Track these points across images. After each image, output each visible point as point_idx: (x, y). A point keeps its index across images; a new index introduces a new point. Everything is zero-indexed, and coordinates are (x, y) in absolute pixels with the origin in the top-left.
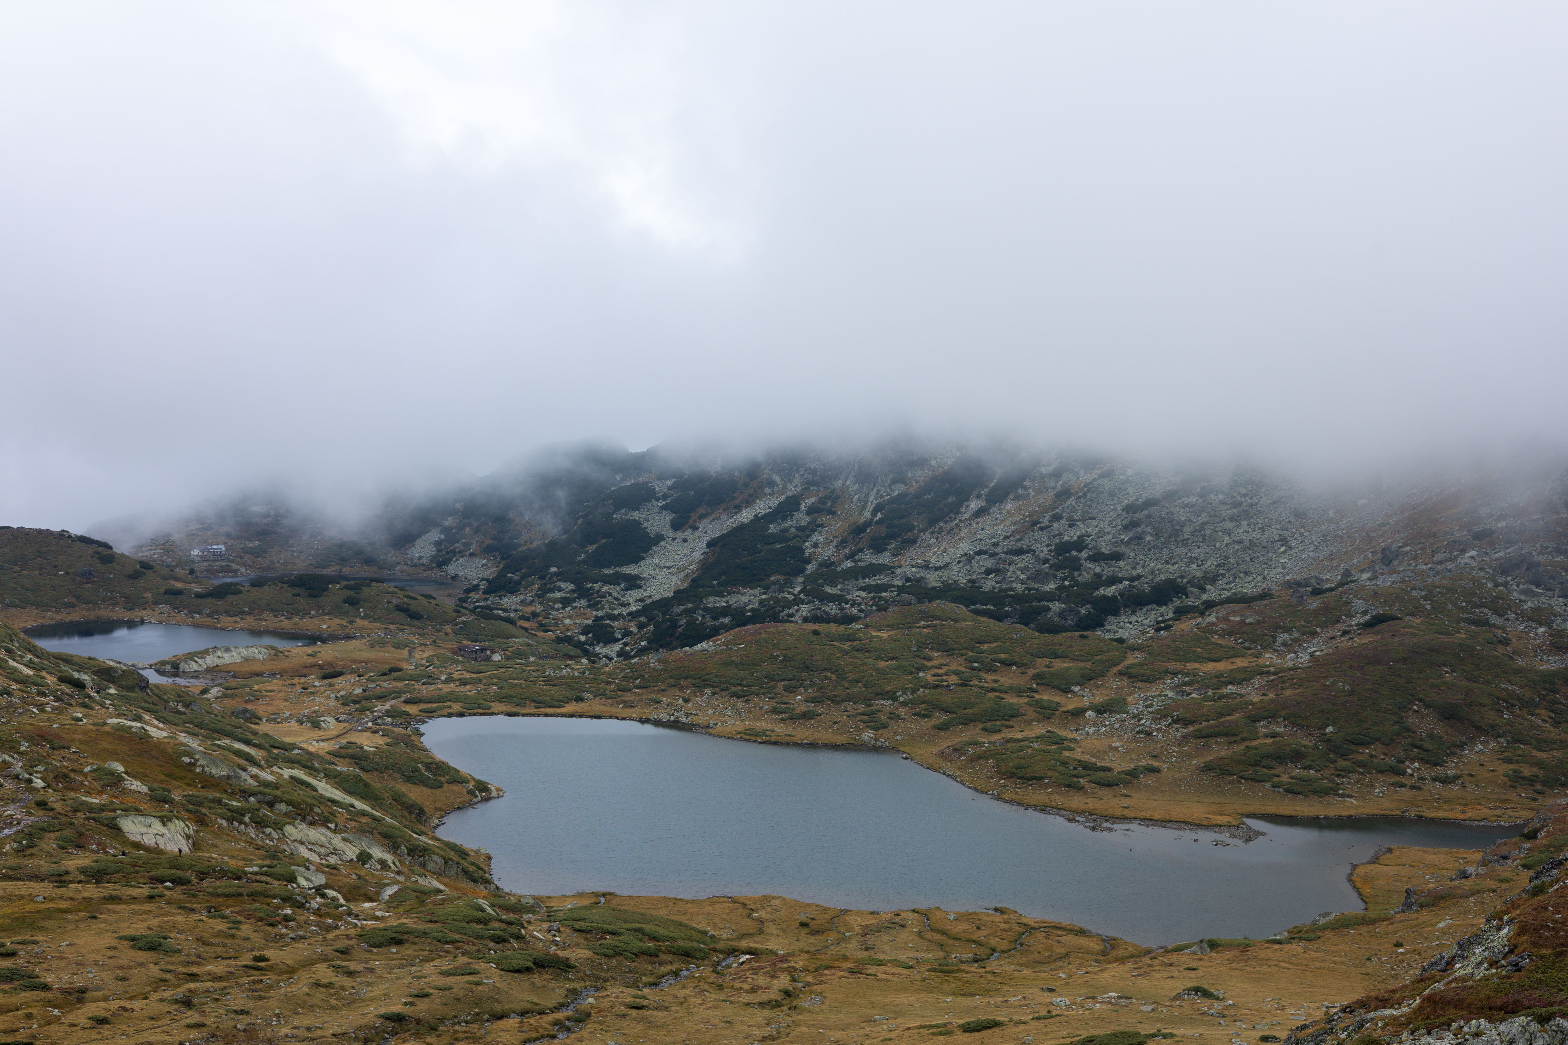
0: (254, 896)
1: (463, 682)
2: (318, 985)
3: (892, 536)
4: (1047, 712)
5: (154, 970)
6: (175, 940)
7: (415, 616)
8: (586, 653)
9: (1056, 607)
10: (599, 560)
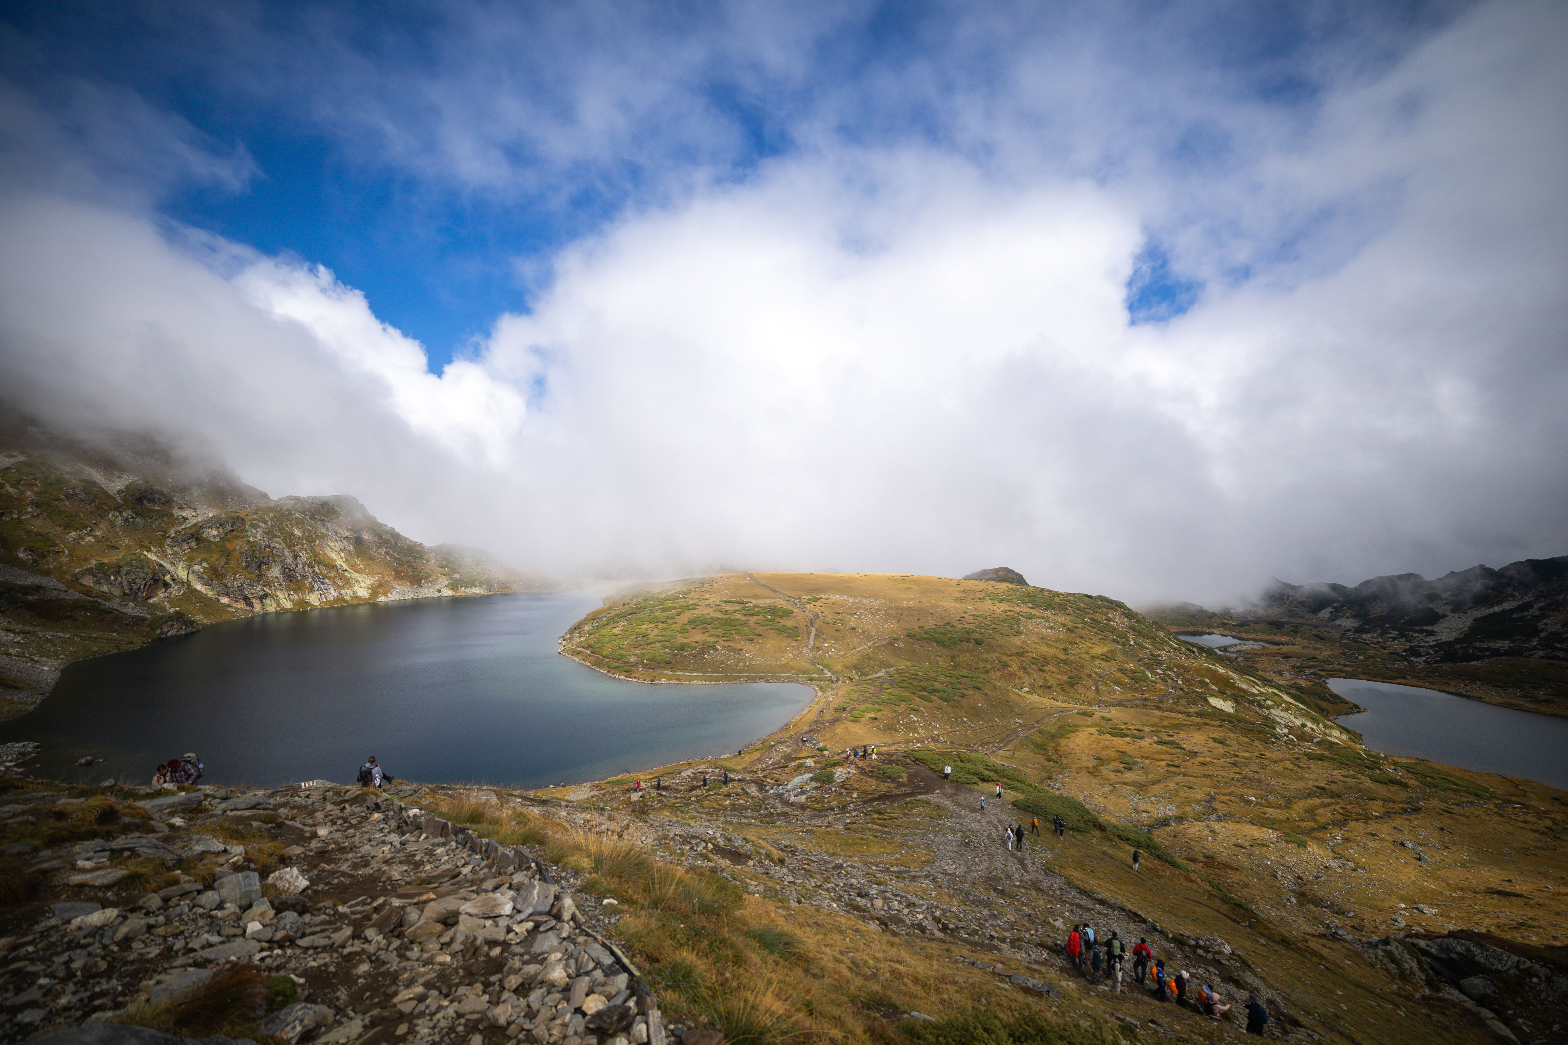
1: (1345, 665)
2: (1286, 769)
6: (1229, 742)
8: (1407, 660)
10: (1411, 623)
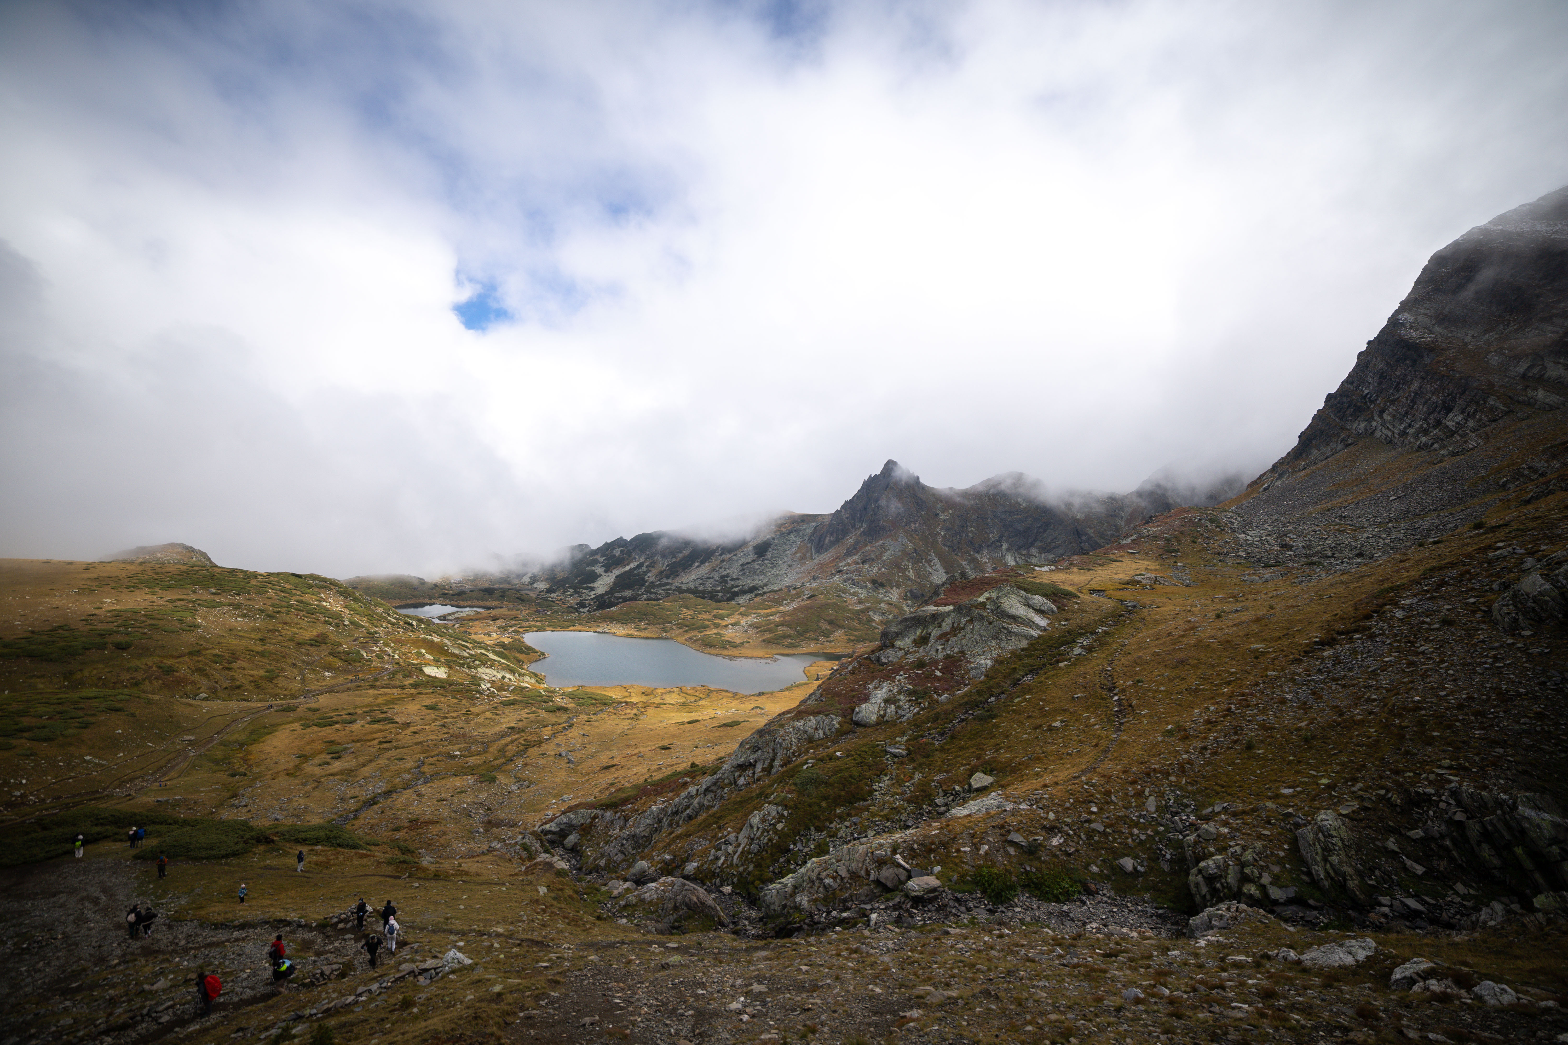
0: (467, 691)
2: (487, 719)
3: (671, 574)
4: (717, 626)
5: (433, 716)
6: (440, 706)
7: (523, 600)
8: (577, 611)
9: (720, 594)
10: (581, 582)
